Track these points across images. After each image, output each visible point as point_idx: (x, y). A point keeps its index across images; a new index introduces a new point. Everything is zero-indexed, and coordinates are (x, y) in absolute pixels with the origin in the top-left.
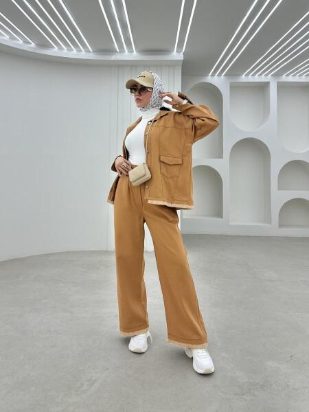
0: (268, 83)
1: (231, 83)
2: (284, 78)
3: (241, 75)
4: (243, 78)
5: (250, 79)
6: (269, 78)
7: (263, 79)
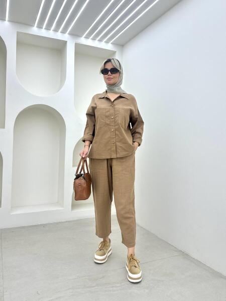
0: (65, 43)
1: (18, 34)
2: (83, 41)
3: (32, 25)
4: (35, 30)
5: (43, 33)
6: (65, 37)
7: (59, 36)
